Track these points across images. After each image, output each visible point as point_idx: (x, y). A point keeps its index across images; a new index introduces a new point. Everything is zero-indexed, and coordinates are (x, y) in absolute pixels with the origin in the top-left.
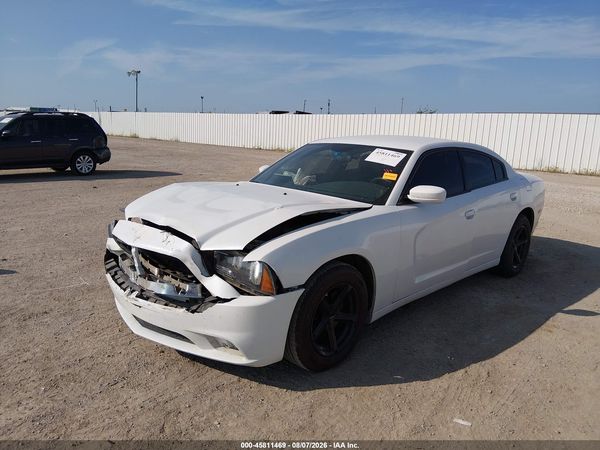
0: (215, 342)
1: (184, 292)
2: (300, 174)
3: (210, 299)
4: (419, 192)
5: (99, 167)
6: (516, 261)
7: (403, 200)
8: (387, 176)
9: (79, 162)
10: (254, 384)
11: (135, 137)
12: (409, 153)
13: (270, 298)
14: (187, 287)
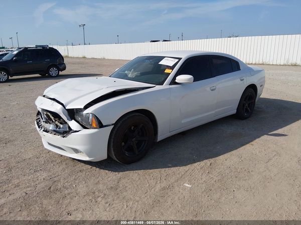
0: (76, 151)
1: (60, 128)
2: (133, 72)
3: (72, 131)
4: (181, 78)
5: (61, 73)
6: (247, 111)
7: (173, 82)
8: (167, 71)
9: (51, 71)
10: (98, 169)
11: (84, 57)
12: (180, 59)
13: (96, 130)
14: (61, 126)
